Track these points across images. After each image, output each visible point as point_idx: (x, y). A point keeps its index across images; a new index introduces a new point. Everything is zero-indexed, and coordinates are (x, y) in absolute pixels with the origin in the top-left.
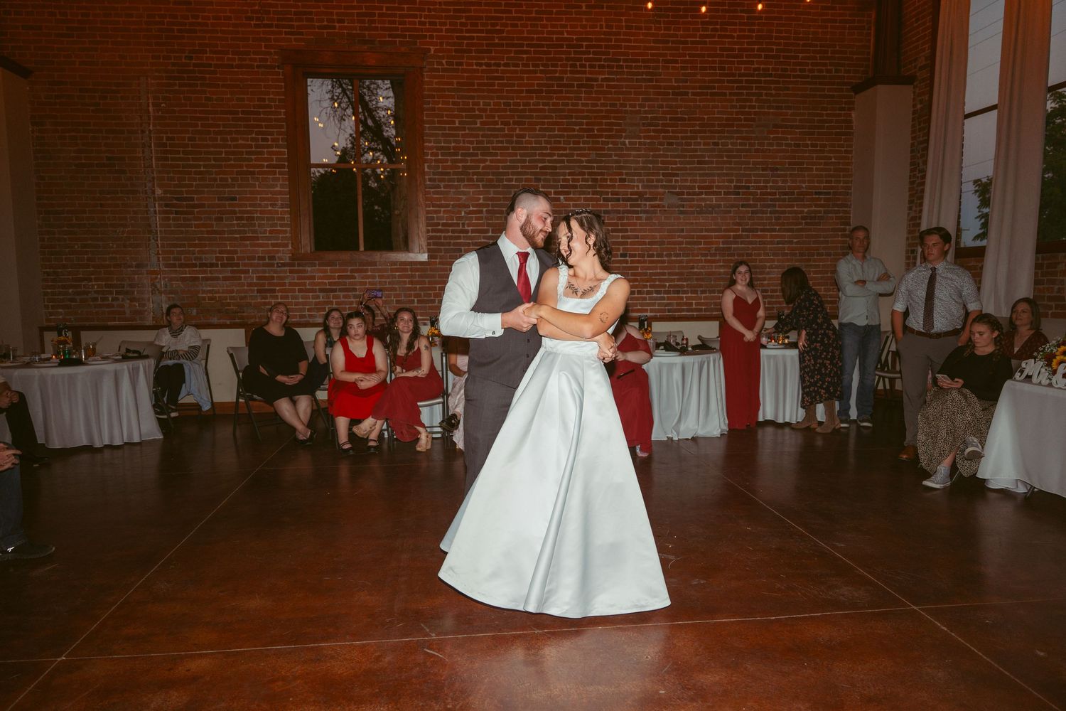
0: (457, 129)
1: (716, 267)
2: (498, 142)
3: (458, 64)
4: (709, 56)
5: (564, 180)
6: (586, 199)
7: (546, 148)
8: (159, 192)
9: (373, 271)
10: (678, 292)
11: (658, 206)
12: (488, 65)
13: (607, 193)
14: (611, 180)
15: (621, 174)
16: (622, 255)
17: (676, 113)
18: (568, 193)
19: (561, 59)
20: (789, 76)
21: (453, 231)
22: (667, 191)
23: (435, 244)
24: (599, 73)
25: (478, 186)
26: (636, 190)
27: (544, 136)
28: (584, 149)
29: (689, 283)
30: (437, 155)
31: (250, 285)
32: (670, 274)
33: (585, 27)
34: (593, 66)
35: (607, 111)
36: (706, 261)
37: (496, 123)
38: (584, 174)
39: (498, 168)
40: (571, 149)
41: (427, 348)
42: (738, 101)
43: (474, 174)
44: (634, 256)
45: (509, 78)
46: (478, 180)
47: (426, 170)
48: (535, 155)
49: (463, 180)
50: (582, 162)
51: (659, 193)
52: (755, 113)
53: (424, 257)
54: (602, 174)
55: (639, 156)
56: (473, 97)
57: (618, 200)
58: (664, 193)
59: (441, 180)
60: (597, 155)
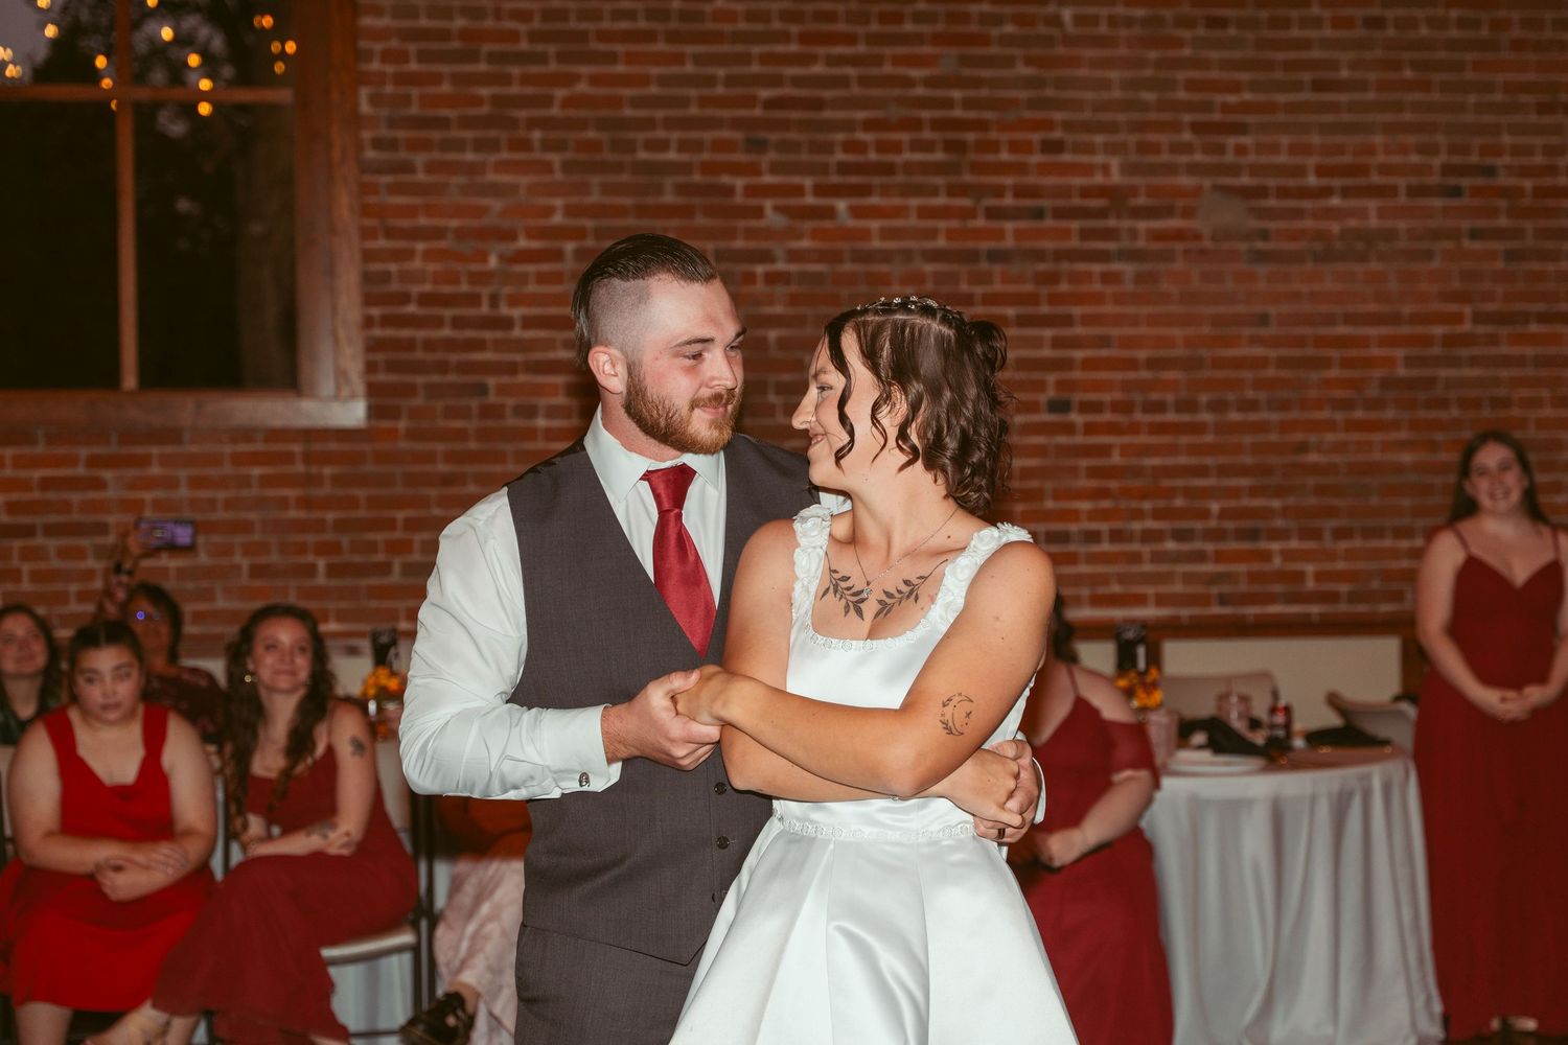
1: (1386, 446)
5: (850, 146)
6: (925, 213)
7: (785, 37)
9: (166, 461)
10: (1253, 535)
11: (1179, 235)
13: (999, 192)
14: (1014, 147)
15: (1049, 125)
16: (1056, 406)
18: (865, 191)
21: (458, 323)
22: (1207, 182)
23: (392, 367)
25: (547, 167)
26: (1098, 179)
28: (918, 39)
29: (1291, 501)
30: (402, 57)
32: (1224, 471)
36: (1352, 426)
38: (915, 125)
39: (616, 102)
40: (874, 39)
41: (359, 747)
43: (532, 124)
44: (1097, 407)
46: (547, 146)
47: (365, 108)
48: (746, 59)
49: (491, 146)
50: (909, 83)
51: (1179, 192)
53: (353, 413)
54: (981, 125)
55: (1108, 63)
57: (1039, 214)
58: (1197, 192)
59: (415, 146)
60: (964, 61)
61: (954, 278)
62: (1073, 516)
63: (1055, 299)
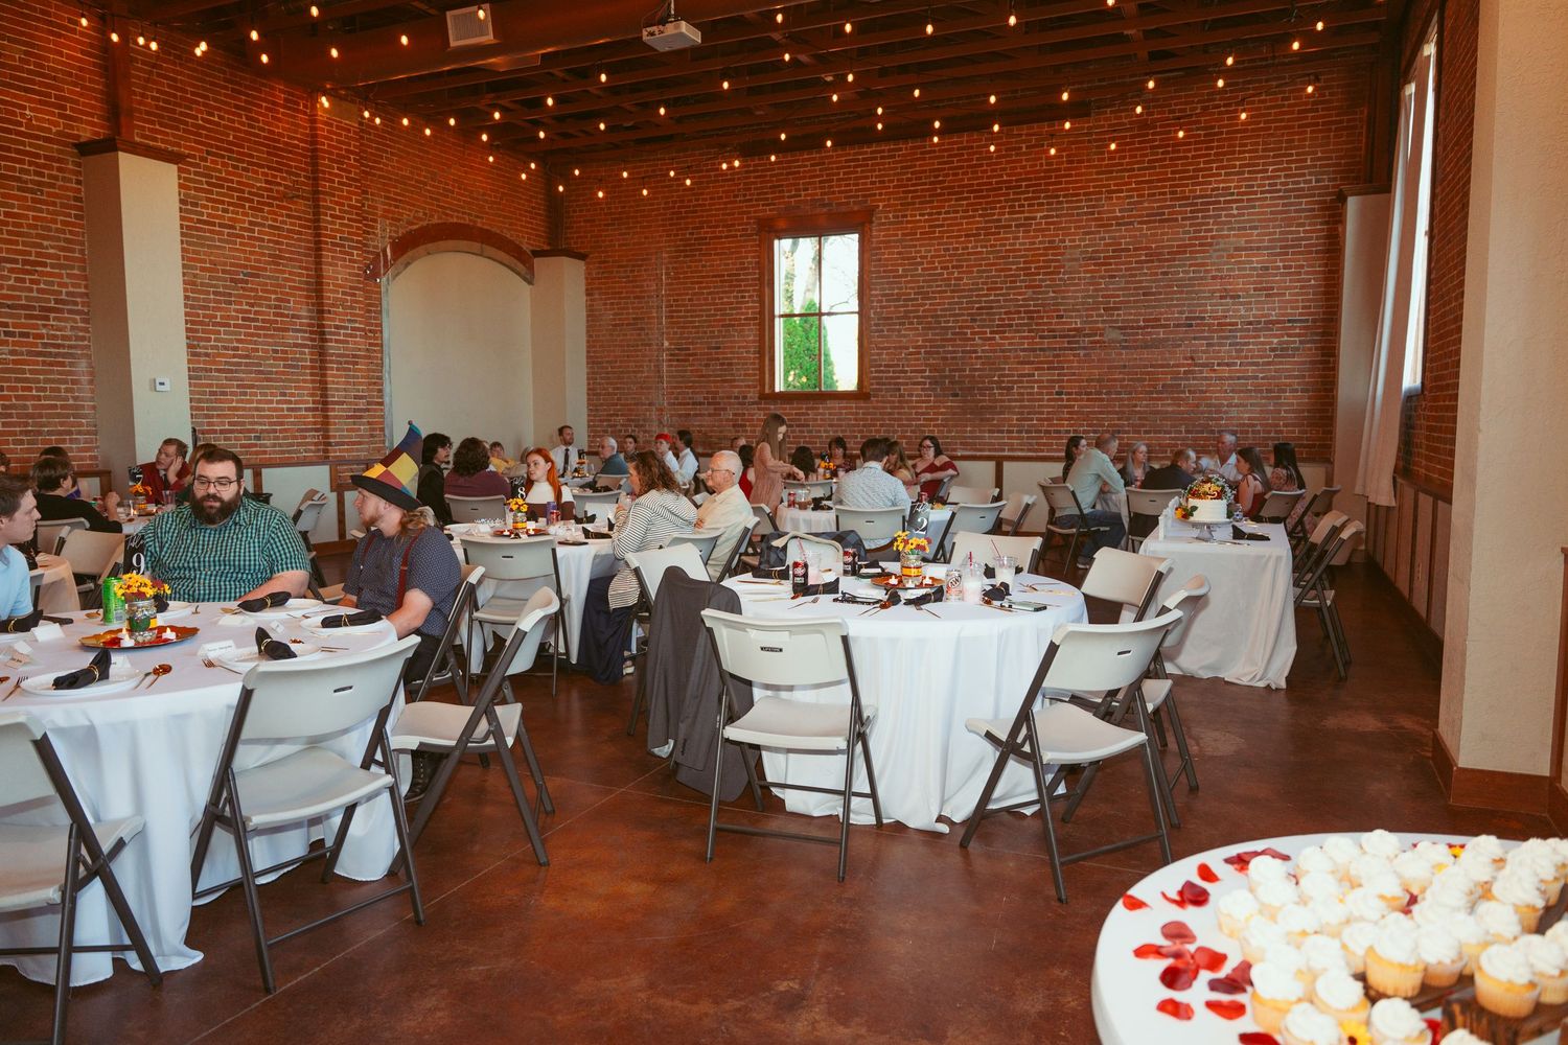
0: (899, 276)
2: (937, 286)
3: (903, 216)
4: (1159, 181)
5: (1000, 320)
6: (1021, 338)
7: (983, 289)
8: (666, 344)
11: (1098, 342)
12: (930, 214)
13: (1043, 331)
14: (1048, 317)
15: (1059, 310)
16: (1057, 393)
17: (1120, 244)
18: (1004, 332)
19: (1000, 202)
20: (1255, 193)
21: (894, 372)
22: (1108, 326)
24: (1037, 211)
25: (917, 329)
26: (1074, 326)
27: (981, 277)
28: (1021, 287)
30: (882, 301)
31: (727, 420)
32: (1109, 413)
33: (1024, 167)
34: (1033, 205)
35: (1045, 249)
36: (1151, 399)
37: (936, 268)
38: (1020, 312)
39: (936, 310)
40: (1007, 288)
42: (1191, 225)
43: (914, 317)
44: (1070, 393)
45: (949, 225)
47: (872, 316)
48: (971, 296)
49: (904, 324)
50: (1018, 300)
51: (1099, 329)
52: (1213, 237)
54: (1039, 311)
55: (1078, 291)
56: (915, 246)
57: (1055, 337)
58: (1104, 329)
59: (884, 325)
60: (1034, 293)
61: (1029, 356)
62: (1063, 425)
63: (1059, 362)
